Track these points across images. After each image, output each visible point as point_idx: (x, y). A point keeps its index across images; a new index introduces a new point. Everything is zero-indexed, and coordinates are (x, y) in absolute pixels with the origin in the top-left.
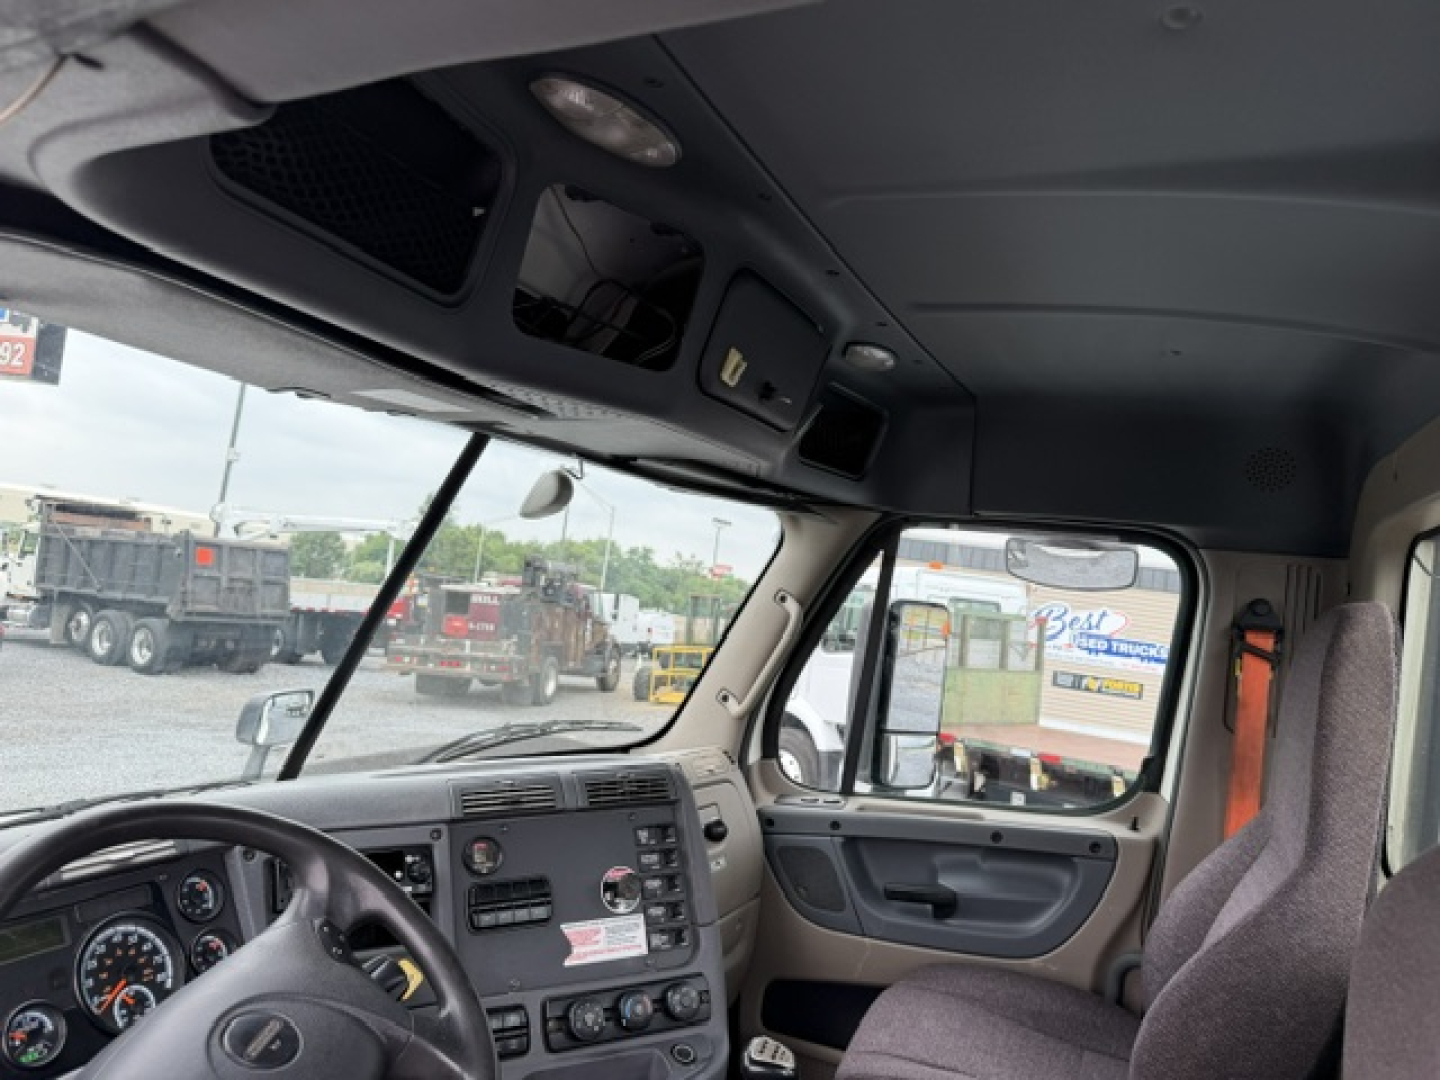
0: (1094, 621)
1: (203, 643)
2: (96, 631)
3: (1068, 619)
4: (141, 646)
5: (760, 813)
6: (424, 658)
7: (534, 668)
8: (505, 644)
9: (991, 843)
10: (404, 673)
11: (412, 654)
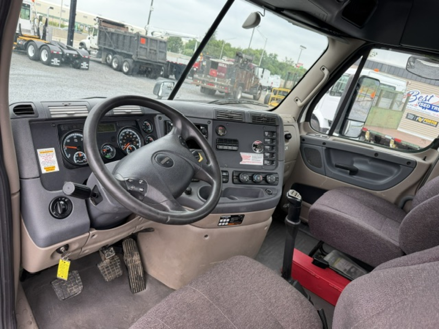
0: (428, 98)
1: (142, 68)
2: (114, 60)
3: (418, 96)
4: (125, 66)
5: (301, 137)
6: (203, 82)
7: (235, 89)
8: (227, 80)
9: (374, 156)
10: (198, 85)
11: (200, 80)
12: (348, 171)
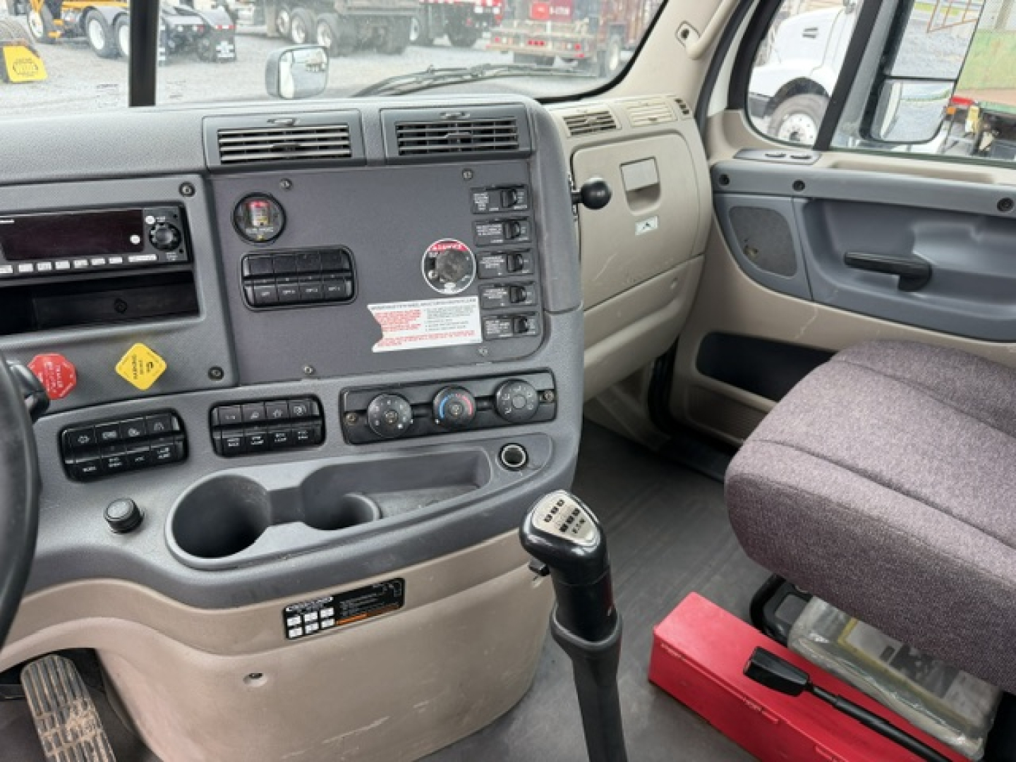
1: (363, 32)
2: (295, 24)
4: (323, 34)
5: (713, 171)
6: (517, 38)
7: (601, 46)
8: (578, 24)
9: (995, 212)
10: (504, 52)
11: (508, 36)
12: (896, 278)
